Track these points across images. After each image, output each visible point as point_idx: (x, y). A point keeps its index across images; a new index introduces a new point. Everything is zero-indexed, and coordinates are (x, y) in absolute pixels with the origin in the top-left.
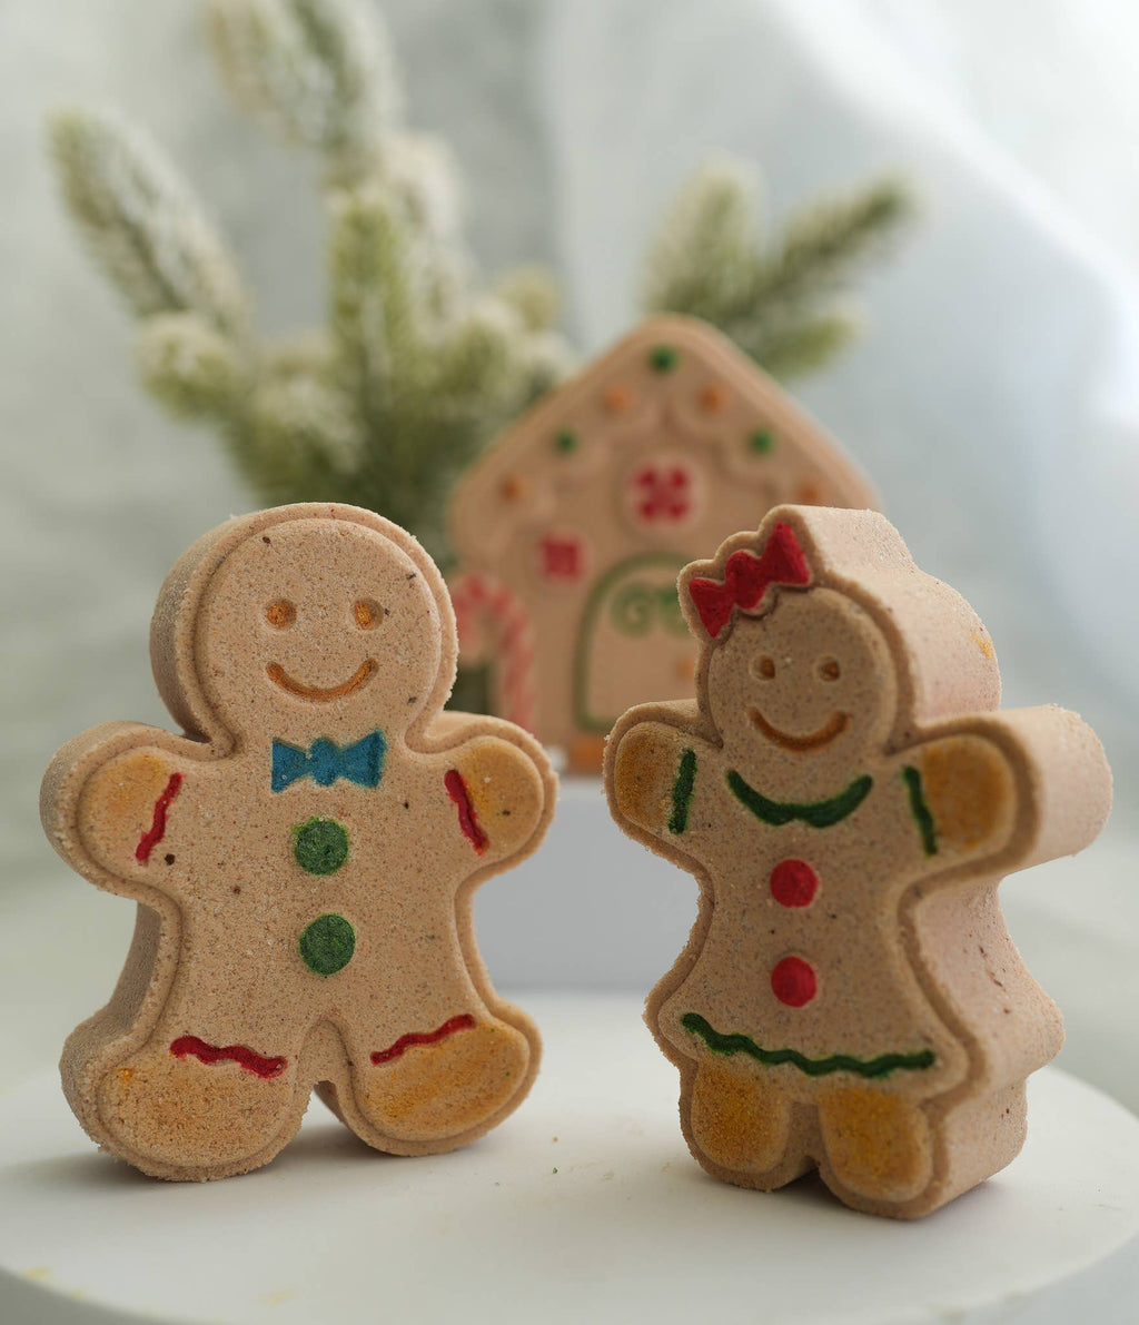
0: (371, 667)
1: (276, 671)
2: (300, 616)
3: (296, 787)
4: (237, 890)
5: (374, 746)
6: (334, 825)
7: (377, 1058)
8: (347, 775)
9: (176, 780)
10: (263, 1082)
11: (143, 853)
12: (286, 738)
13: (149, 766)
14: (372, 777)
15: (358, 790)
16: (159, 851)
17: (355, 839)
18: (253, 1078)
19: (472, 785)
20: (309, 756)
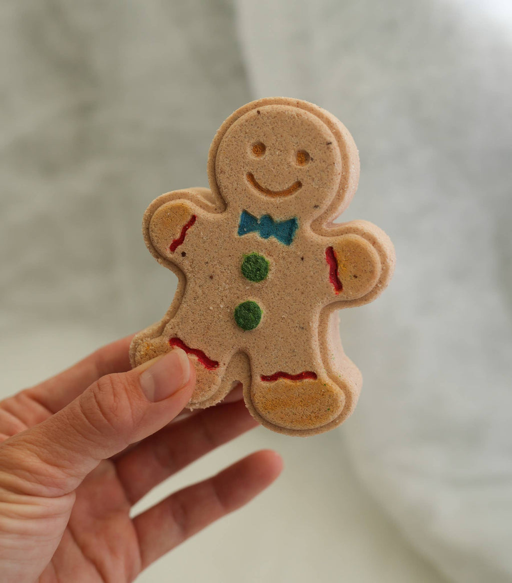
0: (299, 185)
1: (251, 176)
2: (267, 152)
3: (250, 235)
4: (211, 277)
5: (292, 224)
6: (263, 259)
7: (264, 378)
8: (277, 236)
9: (194, 218)
10: (207, 370)
11: (173, 248)
12: (249, 211)
13: (182, 209)
14: (288, 240)
15: (280, 244)
16: (180, 248)
17: (273, 269)
18: (202, 367)
19: (340, 257)
20: (259, 222)
